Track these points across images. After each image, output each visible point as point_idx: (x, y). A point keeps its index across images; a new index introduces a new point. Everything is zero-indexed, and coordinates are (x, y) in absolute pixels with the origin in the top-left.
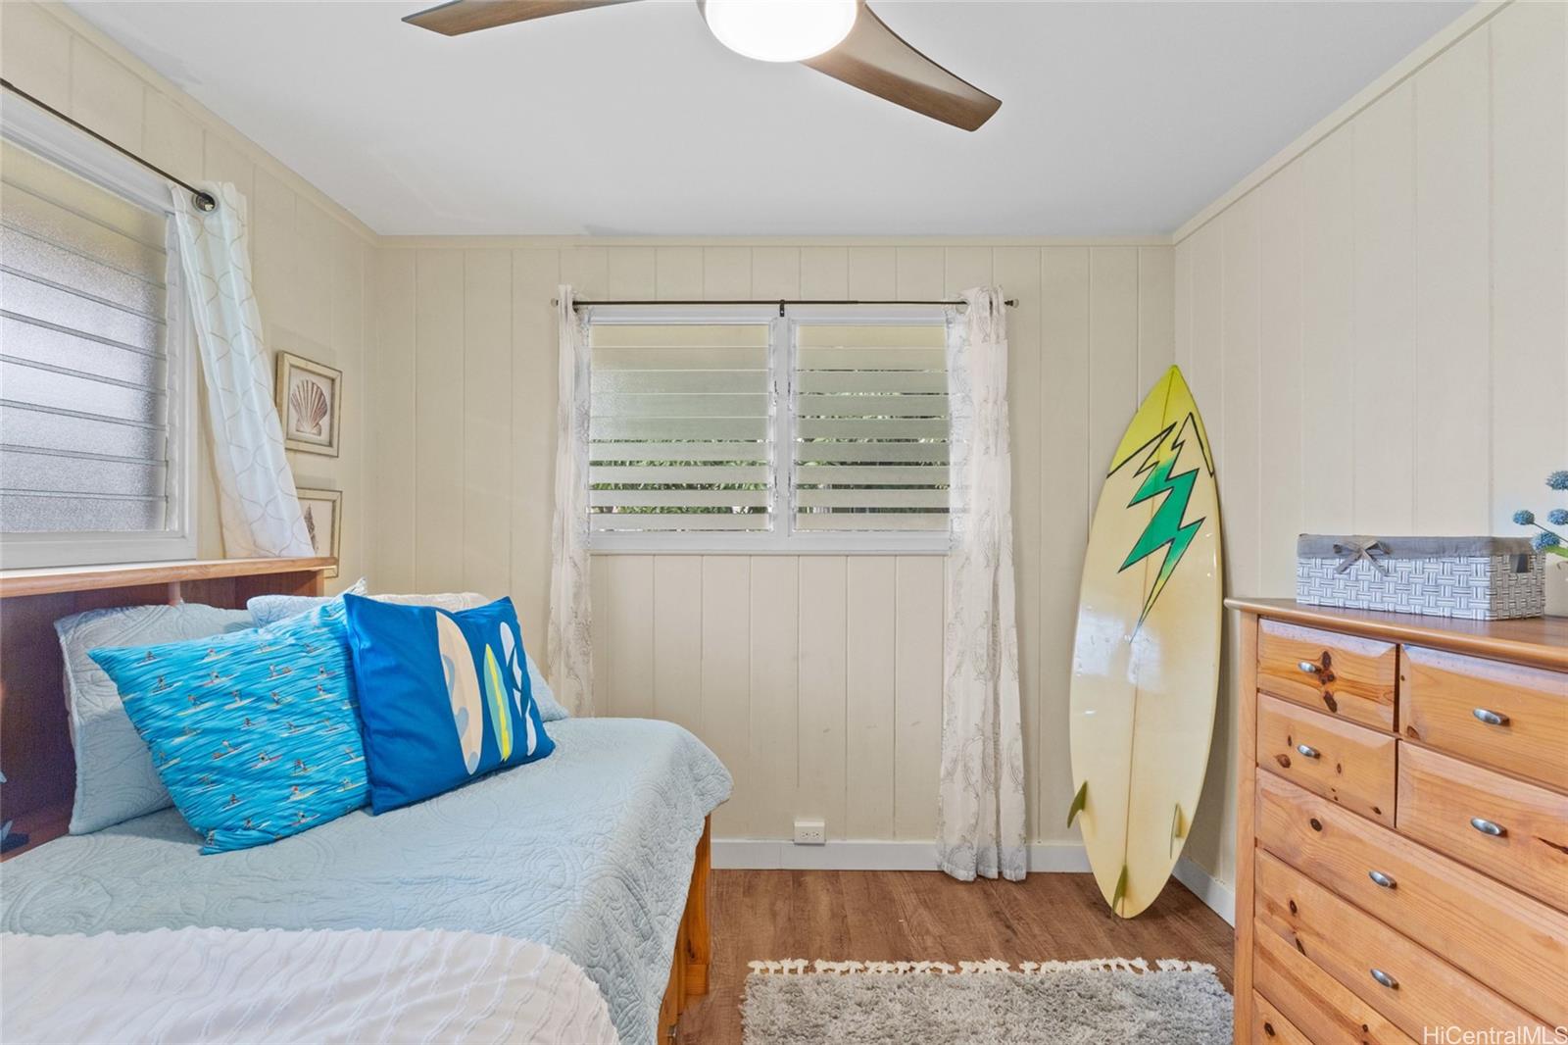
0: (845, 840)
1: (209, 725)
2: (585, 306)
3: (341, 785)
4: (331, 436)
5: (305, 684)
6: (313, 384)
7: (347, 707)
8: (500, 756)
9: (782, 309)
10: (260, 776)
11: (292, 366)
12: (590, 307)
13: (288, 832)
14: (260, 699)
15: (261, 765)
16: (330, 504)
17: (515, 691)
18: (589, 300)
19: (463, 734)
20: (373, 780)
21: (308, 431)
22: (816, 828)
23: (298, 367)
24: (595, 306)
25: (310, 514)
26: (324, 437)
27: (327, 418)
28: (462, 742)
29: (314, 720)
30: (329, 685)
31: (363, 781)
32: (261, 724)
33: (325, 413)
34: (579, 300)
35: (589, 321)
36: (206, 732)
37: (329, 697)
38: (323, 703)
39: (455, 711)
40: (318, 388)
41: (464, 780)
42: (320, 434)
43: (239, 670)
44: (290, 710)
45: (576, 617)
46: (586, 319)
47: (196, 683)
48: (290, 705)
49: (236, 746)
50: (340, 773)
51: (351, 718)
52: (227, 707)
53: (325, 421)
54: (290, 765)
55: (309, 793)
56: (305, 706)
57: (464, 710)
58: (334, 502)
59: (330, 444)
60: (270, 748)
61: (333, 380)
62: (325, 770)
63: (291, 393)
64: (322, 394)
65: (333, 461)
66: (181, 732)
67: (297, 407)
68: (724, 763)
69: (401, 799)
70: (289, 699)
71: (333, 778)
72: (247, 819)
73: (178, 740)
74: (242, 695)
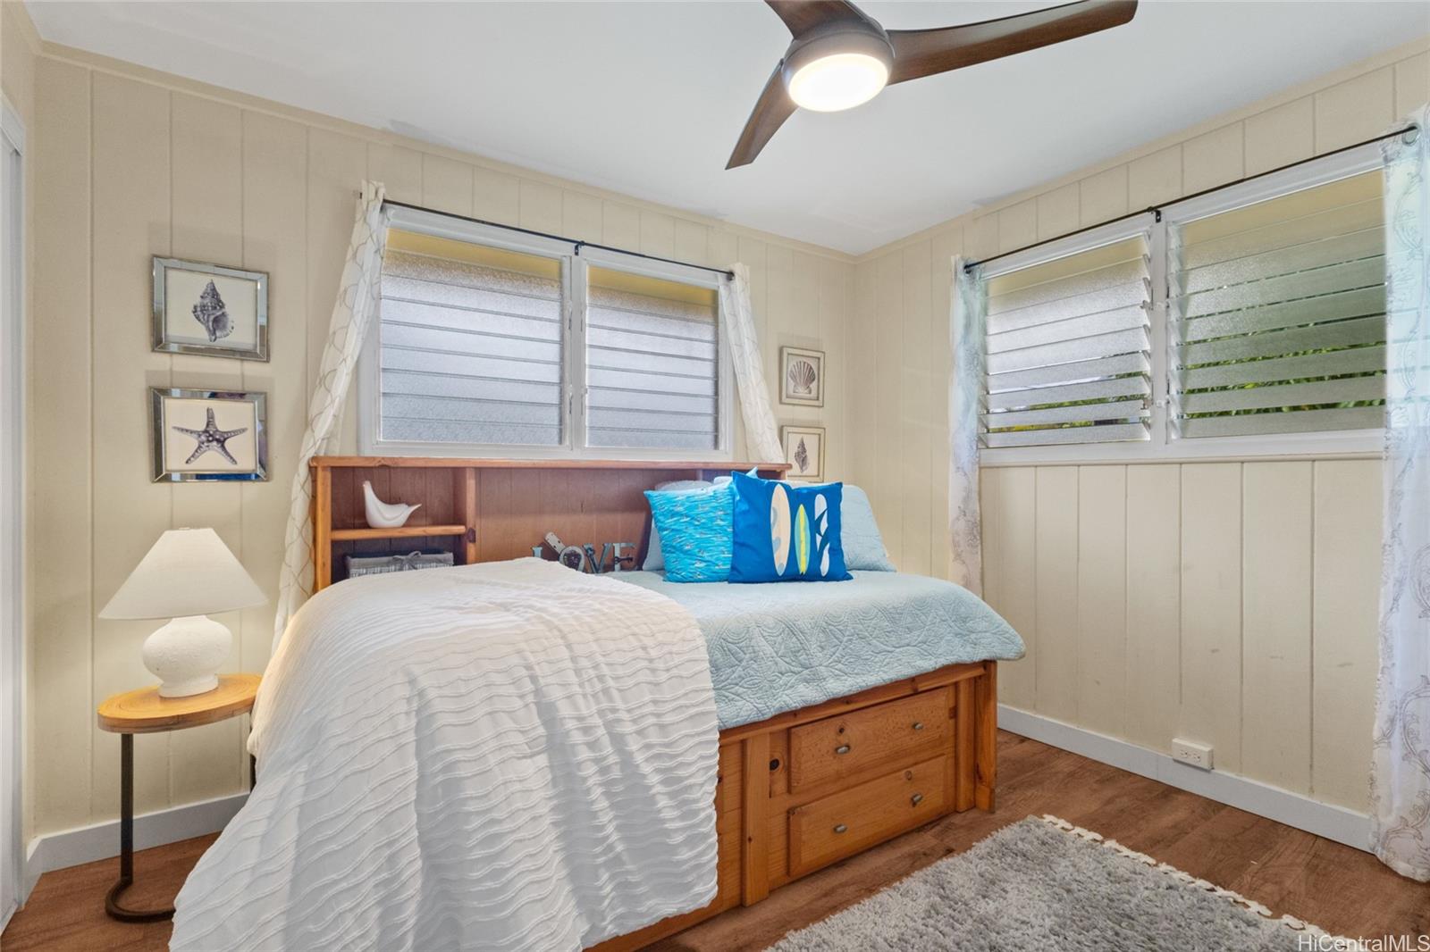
0: (1241, 776)
1: (673, 527)
2: (977, 266)
3: (718, 565)
4: (818, 394)
5: (712, 515)
6: (805, 363)
7: (730, 530)
8: (798, 571)
9: (1158, 214)
10: (686, 553)
11: (789, 354)
12: (983, 265)
13: (691, 579)
14: (692, 519)
15: (687, 548)
16: (817, 437)
17: (817, 535)
18: (980, 260)
19: (777, 550)
20: (733, 568)
21: (802, 391)
22: (1202, 751)
23: (792, 354)
24: (988, 263)
25: (803, 442)
26: (814, 394)
27: (815, 383)
28: (775, 556)
29: (713, 532)
30: (723, 517)
31: (729, 566)
32: (691, 530)
33: (814, 380)
34: (970, 262)
35: (980, 278)
36: (673, 530)
37: (722, 523)
38: (718, 525)
39: (774, 538)
40: (808, 365)
41: (775, 578)
42: (810, 392)
43: (688, 504)
44: (703, 526)
45: (965, 515)
46: (978, 278)
47: (671, 508)
48: (703, 523)
49: (680, 538)
50: (717, 559)
51: (731, 536)
52: (682, 521)
53: (814, 385)
54: (697, 550)
55: (703, 565)
56: (710, 525)
57: (779, 539)
58: (819, 435)
59: (818, 399)
60: (692, 541)
61: (819, 359)
62: (711, 556)
63: (789, 370)
64: (811, 368)
65: (821, 409)
66: (666, 529)
67: (794, 378)
68: (1017, 631)
69: (741, 578)
70: (703, 521)
71: (713, 560)
72: (678, 569)
73: (665, 533)
74: (687, 516)
